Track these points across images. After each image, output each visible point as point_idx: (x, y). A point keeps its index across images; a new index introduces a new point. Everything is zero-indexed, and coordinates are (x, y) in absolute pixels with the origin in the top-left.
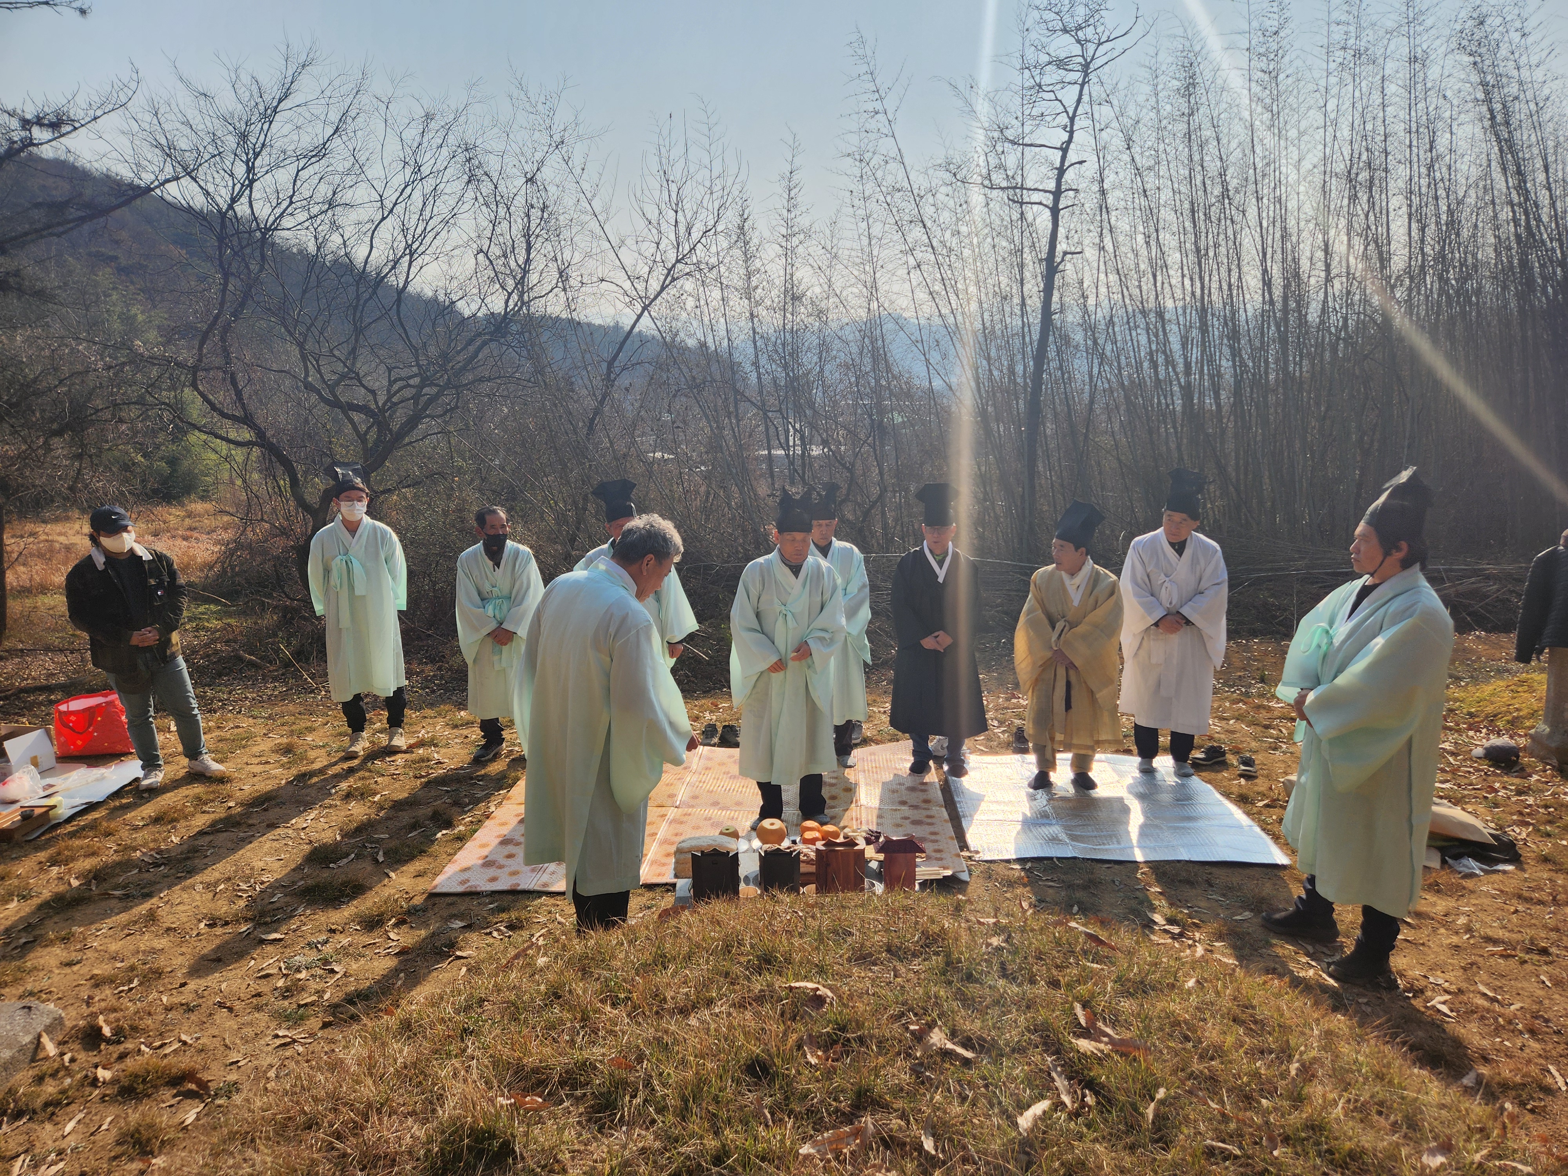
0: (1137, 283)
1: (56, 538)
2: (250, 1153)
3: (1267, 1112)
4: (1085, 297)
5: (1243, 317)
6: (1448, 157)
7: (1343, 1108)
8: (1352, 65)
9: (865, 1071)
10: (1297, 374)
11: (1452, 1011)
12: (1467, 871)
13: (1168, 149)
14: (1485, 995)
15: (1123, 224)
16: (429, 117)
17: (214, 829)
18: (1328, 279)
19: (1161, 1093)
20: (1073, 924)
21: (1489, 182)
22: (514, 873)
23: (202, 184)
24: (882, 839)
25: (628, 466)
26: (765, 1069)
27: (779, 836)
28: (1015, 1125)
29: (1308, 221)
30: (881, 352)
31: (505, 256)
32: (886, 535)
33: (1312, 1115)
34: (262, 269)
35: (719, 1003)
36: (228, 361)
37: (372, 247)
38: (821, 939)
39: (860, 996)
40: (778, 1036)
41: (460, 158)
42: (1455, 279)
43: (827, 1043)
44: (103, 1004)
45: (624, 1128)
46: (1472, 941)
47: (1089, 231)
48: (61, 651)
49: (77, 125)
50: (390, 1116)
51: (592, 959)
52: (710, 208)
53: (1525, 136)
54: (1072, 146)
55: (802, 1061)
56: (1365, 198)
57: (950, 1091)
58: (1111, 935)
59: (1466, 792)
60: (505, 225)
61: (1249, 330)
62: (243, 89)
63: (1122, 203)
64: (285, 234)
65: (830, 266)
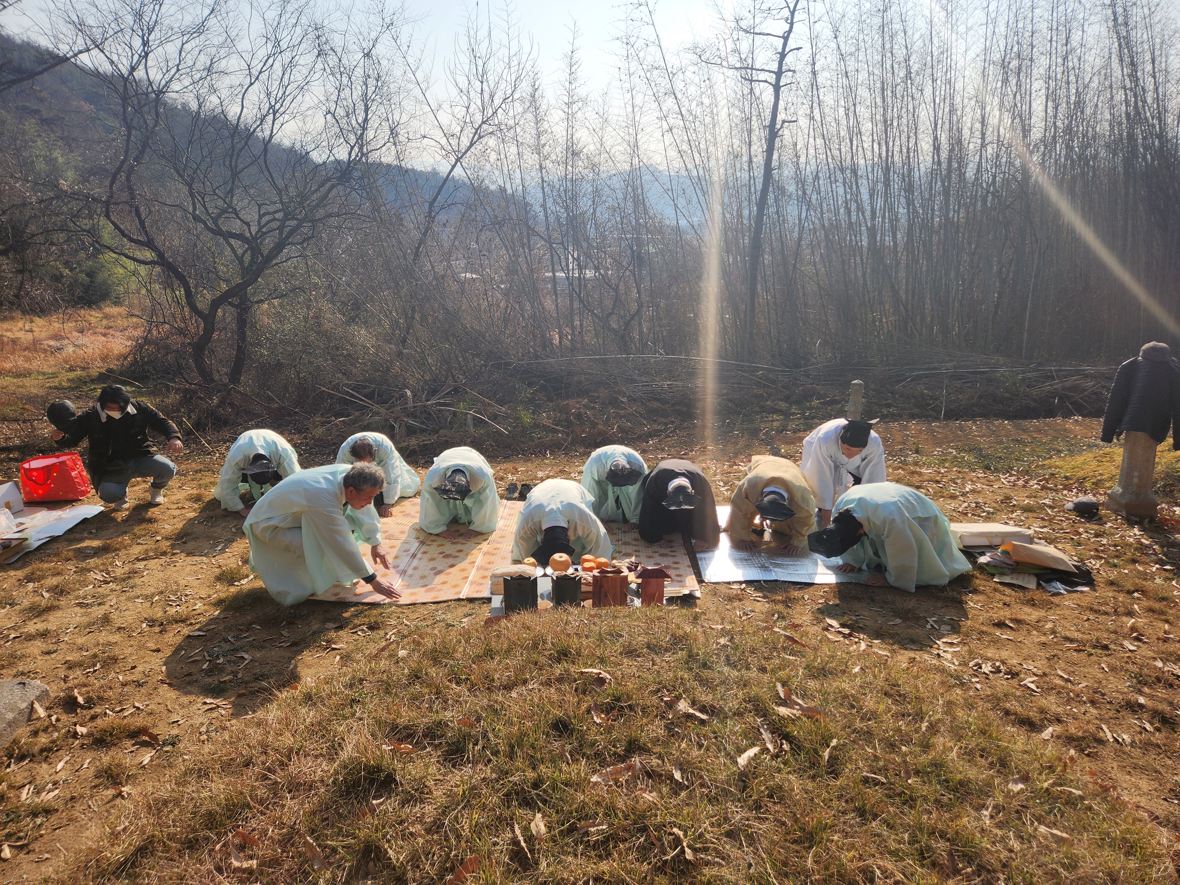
0: (838, 147)
1: (5, 333)
2: (205, 782)
3: (905, 755)
4: (797, 156)
5: (917, 175)
6: (1079, 50)
7: (957, 752)
9: (634, 728)
10: (956, 219)
11: (1038, 688)
12: (1055, 591)
13: (866, 39)
14: (1062, 677)
15: (828, 99)
17: (147, 556)
18: (983, 145)
19: (834, 742)
20: (776, 629)
21: (1109, 70)
23: (108, 54)
24: (639, 568)
25: (446, 285)
26: (566, 726)
27: (565, 566)
28: (736, 763)
29: (970, 99)
30: (641, 198)
31: (348, 115)
32: (642, 339)
33: (935, 757)
34: (157, 123)
35: (532, 682)
36: (133, 196)
37: (243, 107)
38: (601, 639)
39: (629, 678)
40: (574, 704)
41: (312, 36)
42: (1078, 147)
43: (608, 709)
44: (76, 681)
45: (470, 765)
46: (1055, 640)
47: (803, 103)
48: (16, 420)
49: (6, 4)
50: (305, 757)
51: (440, 652)
52: (509, 79)
53: (1139, 35)
54: (792, 35)
55: (591, 721)
56: (1014, 81)
57: (691, 741)
58: (802, 636)
59: (1058, 535)
60: (347, 91)
61: (921, 185)
63: (829, 82)
64: (174, 95)
65: (602, 129)
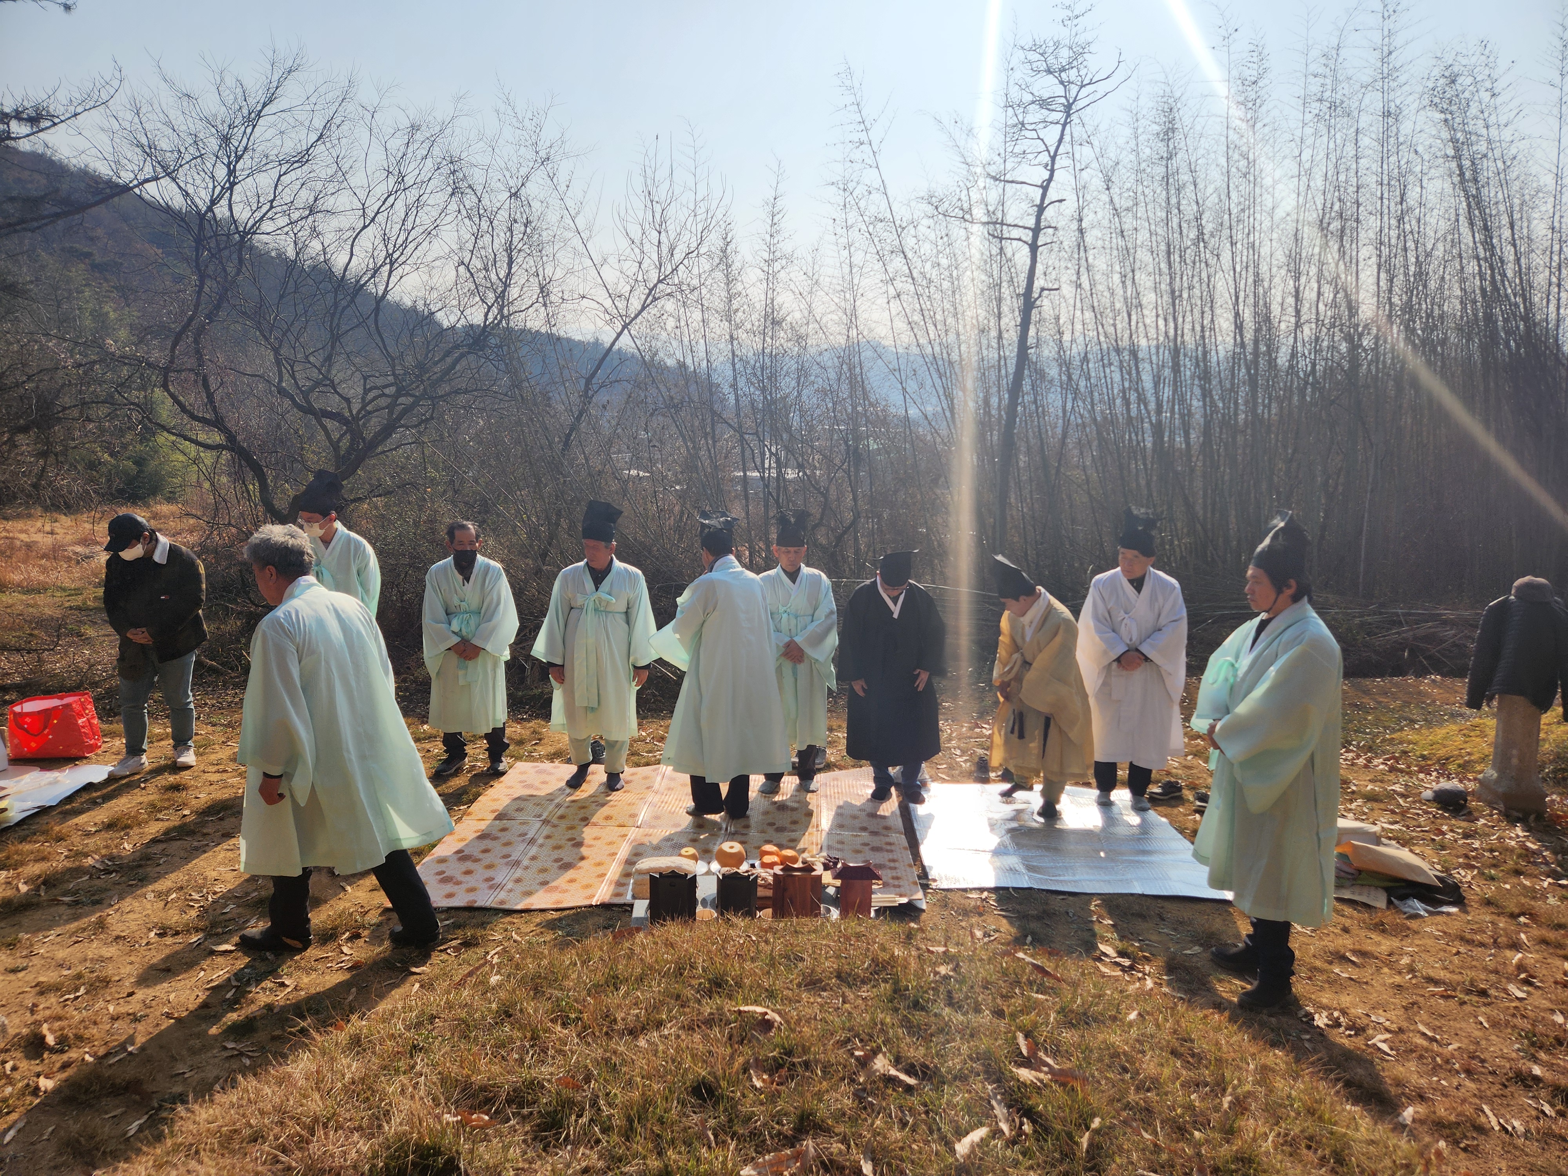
0: (1112, 322)
1: (18, 535)
2: (193, 1164)
3: (1198, 1145)
4: (1061, 333)
5: (1214, 359)
6: (1418, 210)
7: (1273, 1141)
8: (1327, 117)
9: (809, 1095)
10: (1266, 416)
11: (1392, 1049)
12: (1412, 912)
13: (1147, 191)
14: (1424, 1034)
15: (1100, 263)
16: (414, 128)
17: (168, 837)
18: (1298, 325)
19: (1096, 1123)
20: (1021, 955)
21: (1456, 236)
22: (472, 890)
23: (182, 185)
24: (839, 865)
25: (603, 483)
26: (711, 1091)
27: (738, 859)
28: (953, 1151)
29: (1280, 268)
30: (859, 379)
31: (486, 269)
32: (858, 560)
33: (1241, 1148)
34: (239, 272)
35: (669, 1025)
36: (201, 362)
37: (352, 254)
38: (772, 963)
39: (808, 1021)
40: (724, 1059)
41: (445, 170)
42: (1421, 329)
43: (773, 1067)
44: (48, 1013)
45: (569, 1147)
46: (1414, 981)
47: (1067, 268)
48: (18, 650)
49: (56, 120)
50: (336, 1131)
51: (545, 978)
52: (694, 230)
53: (1492, 193)
54: (1052, 184)
55: (748, 1084)
56: (1336, 247)
57: (891, 1117)
58: (1057, 966)
59: (1414, 834)
60: (487, 238)
61: (1219, 372)
62: (228, 92)
63: (1100, 242)
64: (264, 238)
65: (811, 293)
